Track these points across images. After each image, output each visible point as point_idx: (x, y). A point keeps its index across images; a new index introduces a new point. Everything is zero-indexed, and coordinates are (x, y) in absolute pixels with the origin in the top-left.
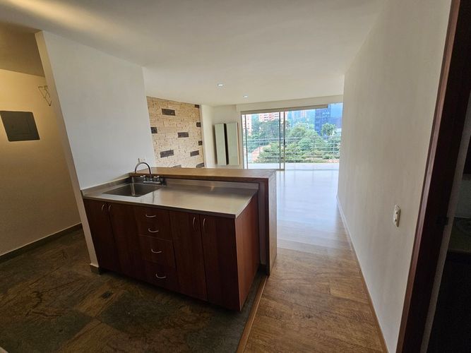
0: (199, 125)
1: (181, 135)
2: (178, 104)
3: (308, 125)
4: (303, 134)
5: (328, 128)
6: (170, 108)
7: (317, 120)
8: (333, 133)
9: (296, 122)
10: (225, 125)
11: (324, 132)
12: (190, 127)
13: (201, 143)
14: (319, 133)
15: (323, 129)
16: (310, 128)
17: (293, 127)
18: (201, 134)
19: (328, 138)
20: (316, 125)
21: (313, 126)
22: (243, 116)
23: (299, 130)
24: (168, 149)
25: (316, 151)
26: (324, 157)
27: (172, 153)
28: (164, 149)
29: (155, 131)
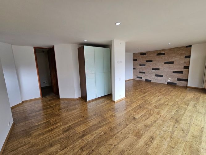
1: (166, 63)
2: (168, 49)
12: (176, 59)
18: (189, 62)
24: (156, 67)
27: (158, 69)
28: (154, 68)
29: (151, 61)
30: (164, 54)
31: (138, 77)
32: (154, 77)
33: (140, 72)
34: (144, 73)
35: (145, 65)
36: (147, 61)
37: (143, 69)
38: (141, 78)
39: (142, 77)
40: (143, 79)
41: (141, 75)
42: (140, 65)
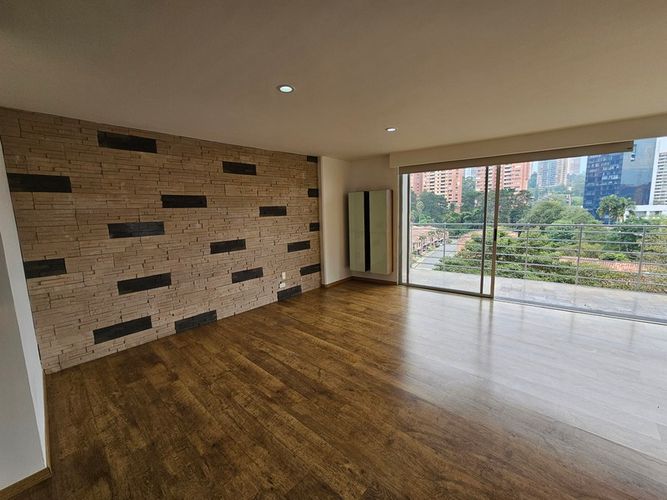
0: (315, 193)
1: (266, 211)
2: (265, 153)
3: (570, 199)
4: (557, 212)
5: (614, 204)
6: (245, 160)
7: (588, 189)
8: (627, 213)
9: (546, 191)
10: (367, 195)
11: (606, 210)
12: (291, 197)
13: (316, 227)
14: (593, 212)
15: (602, 205)
16: (573, 203)
17: (539, 200)
18: (318, 210)
19: (613, 221)
20: (587, 198)
21: (580, 199)
22: (405, 176)
23: (550, 206)
24: (233, 236)
25: (585, 246)
26: (602, 256)
27: (239, 245)
28: (221, 238)
29: (200, 202)
30: (250, 170)
31: (102, 335)
32: (225, 288)
33: (126, 287)
34: (163, 280)
35: (158, 229)
36: (170, 202)
37: (143, 256)
38: (145, 323)
39: (152, 312)
40: (164, 325)
41: (136, 306)
42: (118, 231)
